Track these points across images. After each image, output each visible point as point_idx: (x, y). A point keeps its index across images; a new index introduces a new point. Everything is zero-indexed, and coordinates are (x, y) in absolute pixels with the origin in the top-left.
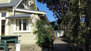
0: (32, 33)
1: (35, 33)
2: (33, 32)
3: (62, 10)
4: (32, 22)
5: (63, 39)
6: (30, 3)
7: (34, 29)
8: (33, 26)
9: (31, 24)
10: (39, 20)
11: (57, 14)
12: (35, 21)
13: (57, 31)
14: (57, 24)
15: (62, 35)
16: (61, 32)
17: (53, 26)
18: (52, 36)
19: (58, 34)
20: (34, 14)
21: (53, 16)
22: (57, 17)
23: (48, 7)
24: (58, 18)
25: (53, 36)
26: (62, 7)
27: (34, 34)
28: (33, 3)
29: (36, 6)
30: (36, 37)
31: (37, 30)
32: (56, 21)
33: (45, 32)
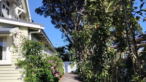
0: (14, 66)
1: (20, 65)
2: (16, 64)
3: (75, 28)
4: (13, 44)
5: (77, 76)
6: (19, 11)
7: (17, 57)
8: (17, 51)
9: (12, 48)
10: (30, 39)
11: (69, 35)
12: (21, 42)
13: (67, 62)
14: (68, 52)
15: (75, 68)
16: (74, 64)
17: (61, 55)
18: (56, 72)
19: (69, 67)
20: (19, 27)
21: (62, 38)
22: (68, 39)
23: (53, 23)
24: (70, 41)
25: (58, 71)
26: (76, 24)
27: (17, 68)
28: (24, 11)
29: (30, 18)
30: (21, 74)
31: (24, 59)
32: (67, 46)
33: (42, 64)
